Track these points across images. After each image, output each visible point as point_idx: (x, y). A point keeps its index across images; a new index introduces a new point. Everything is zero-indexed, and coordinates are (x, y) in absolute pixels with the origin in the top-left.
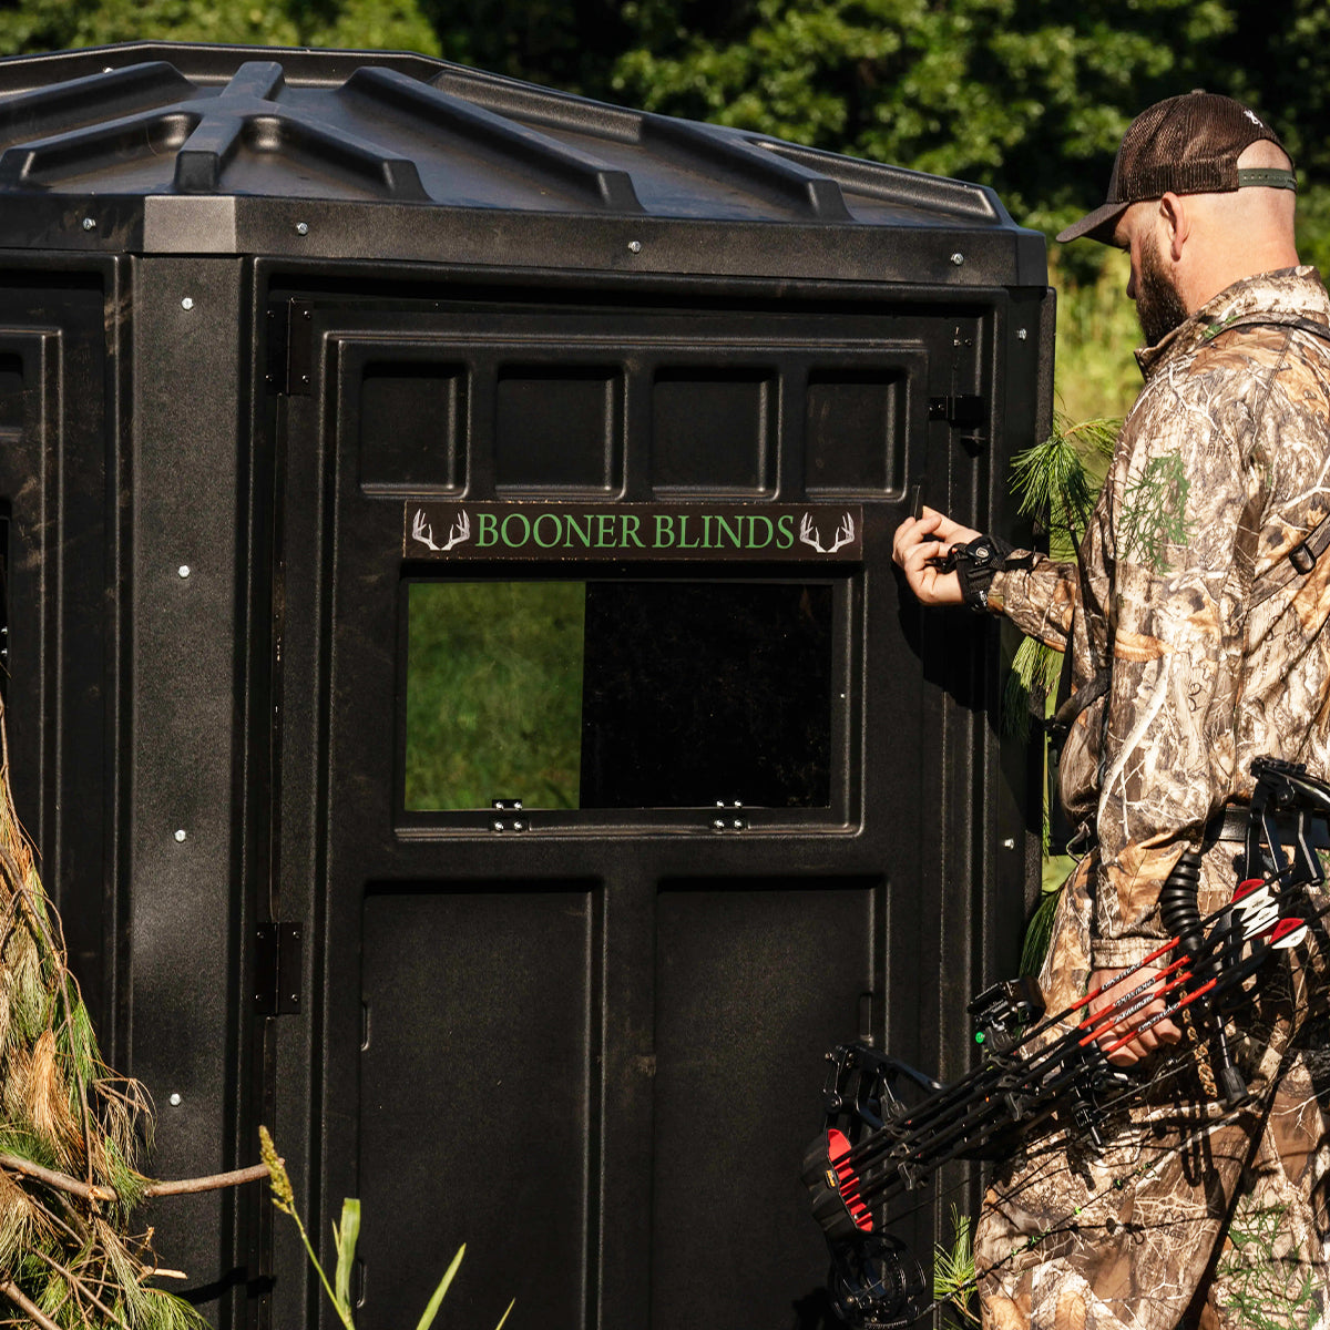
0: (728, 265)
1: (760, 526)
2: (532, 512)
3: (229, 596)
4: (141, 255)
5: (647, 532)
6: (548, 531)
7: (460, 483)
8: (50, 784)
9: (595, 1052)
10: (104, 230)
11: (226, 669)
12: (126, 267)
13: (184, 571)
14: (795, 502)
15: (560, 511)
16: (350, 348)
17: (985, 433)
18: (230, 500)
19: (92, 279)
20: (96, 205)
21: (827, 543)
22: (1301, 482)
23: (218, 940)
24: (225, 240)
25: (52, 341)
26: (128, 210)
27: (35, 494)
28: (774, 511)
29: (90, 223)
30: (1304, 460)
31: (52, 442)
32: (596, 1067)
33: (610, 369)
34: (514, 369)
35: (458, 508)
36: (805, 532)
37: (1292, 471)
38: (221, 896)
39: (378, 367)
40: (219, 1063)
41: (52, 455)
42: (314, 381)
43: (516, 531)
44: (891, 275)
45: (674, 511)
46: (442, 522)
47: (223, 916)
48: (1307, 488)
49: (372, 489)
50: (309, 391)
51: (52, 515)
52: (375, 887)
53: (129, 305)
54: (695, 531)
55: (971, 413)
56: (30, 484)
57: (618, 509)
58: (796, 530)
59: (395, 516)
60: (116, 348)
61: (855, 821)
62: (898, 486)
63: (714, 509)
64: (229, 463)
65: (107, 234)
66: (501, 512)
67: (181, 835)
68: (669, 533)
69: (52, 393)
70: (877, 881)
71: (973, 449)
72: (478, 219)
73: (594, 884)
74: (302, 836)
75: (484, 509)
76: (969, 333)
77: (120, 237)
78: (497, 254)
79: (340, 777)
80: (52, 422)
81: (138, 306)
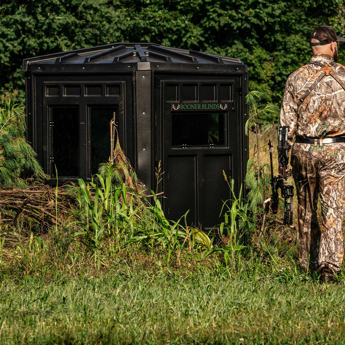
0: (210, 70)
1: (215, 106)
2: (187, 104)
3: (150, 117)
4: (137, 71)
5: (201, 107)
6: (189, 107)
7: (178, 101)
8: (125, 143)
9: (197, 179)
10: (131, 67)
11: (150, 126)
12: (135, 72)
13: (144, 113)
14: (219, 102)
15: (190, 104)
16: (164, 82)
17: (242, 92)
18: (150, 104)
19: (131, 74)
20: (130, 64)
21: (223, 108)
22: (299, 88)
23: (150, 164)
24: (149, 68)
25: (124, 83)
26: (135, 65)
27: (122, 103)
28: (217, 104)
29: (129, 67)
30: (300, 85)
31: (124, 96)
32: (197, 181)
33: (196, 85)
34: (185, 85)
35: (178, 104)
36: (221, 106)
37: (298, 87)
38: (150, 158)
39: (168, 85)
40: (150, 180)
41: (124, 98)
42: (160, 87)
43: (185, 107)
44: (230, 71)
45: (205, 104)
46: (176, 106)
47: (150, 160)
48: (301, 89)
49: (168, 102)
50: (159, 88)
51: (124, 106)
52: (169, 156)
53: (136, 78)
54: (207, 107)
55: (240, 90)
56: (121, 102)
57: (198, 104)
58: (219, 106)
59: (170, 105)
60: (134, 83)
61: (228, 147)
62: (232, 100)
63: (209, 103)
64: (150, 98)
65: (132, 68)
66: (183, 104)
67: (144, 149)
68: (204, 107)
69: (124, 90)
70: (231, 155)
71: (240, 95)
72: (179, 65)
73: (196, 156)
74: (159, 149)
75: (182, 104)
76: (239, 79)
77: (134, 68)
78: (182, 69)
79: (164, 141)
80: (124, 94)
81: (137, 77)
